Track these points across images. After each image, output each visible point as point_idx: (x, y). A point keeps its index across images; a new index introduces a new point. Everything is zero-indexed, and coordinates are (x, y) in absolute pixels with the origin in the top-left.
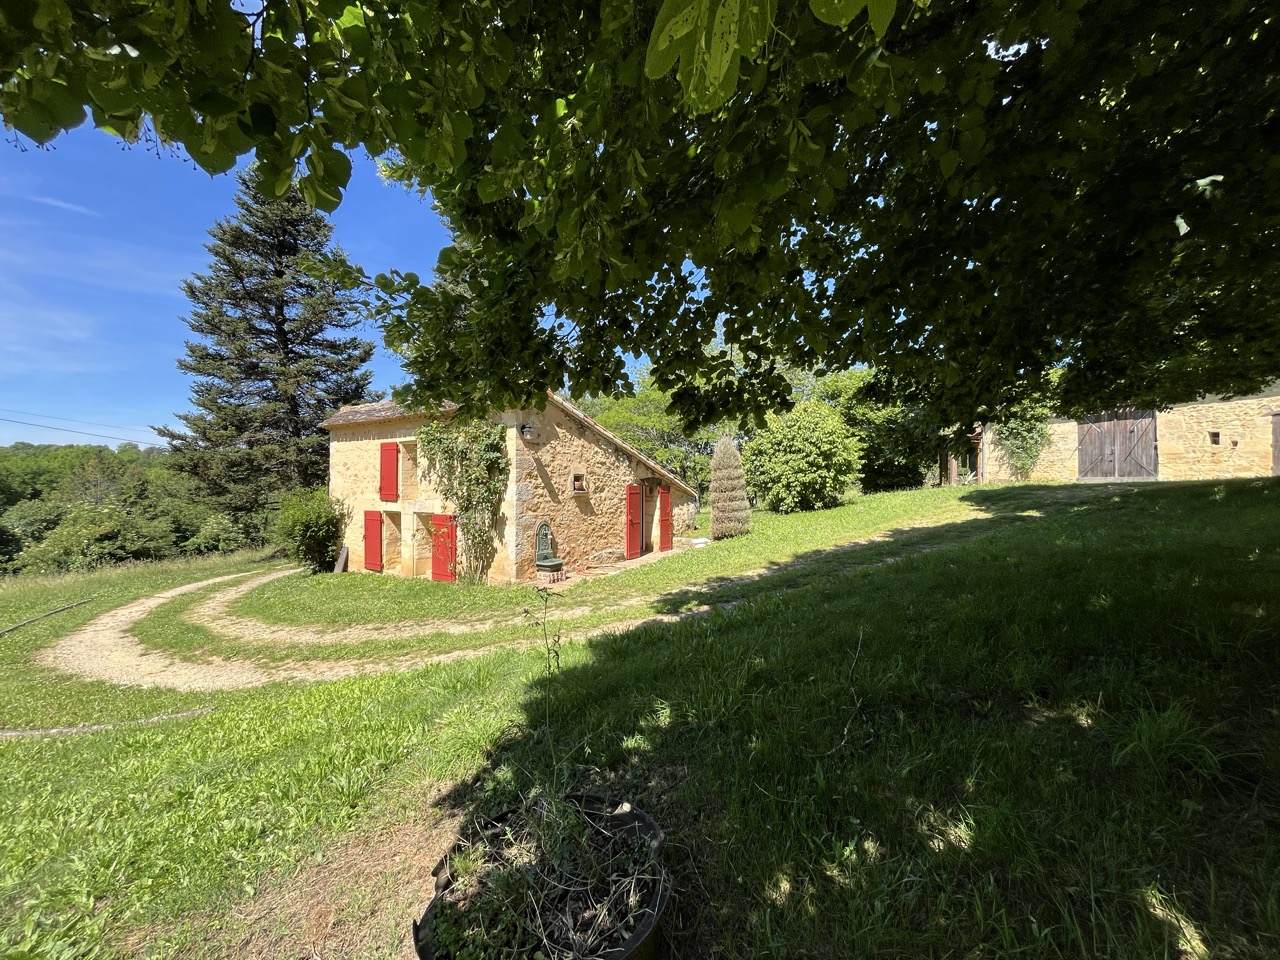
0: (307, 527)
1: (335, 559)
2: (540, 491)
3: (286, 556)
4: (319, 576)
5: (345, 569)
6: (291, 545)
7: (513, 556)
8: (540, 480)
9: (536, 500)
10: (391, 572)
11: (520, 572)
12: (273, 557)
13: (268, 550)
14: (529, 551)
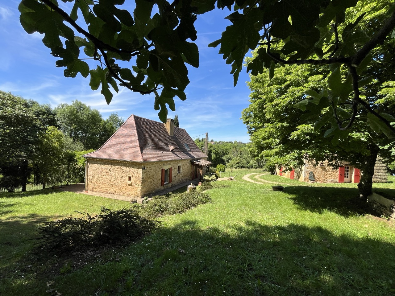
0: (270, 167)
1: (275, 173)
2: (311, 165)
3: (267, 171)
4: (272, 175)
5: (276, 175)
6: (268, 169)
7: (304, 177)
8: (311, 163)
9: (310, 167)
10: (284, 176)
11: (305, 180)
12: (264, 171)
13: (263, 169)
14: (307, 176)
